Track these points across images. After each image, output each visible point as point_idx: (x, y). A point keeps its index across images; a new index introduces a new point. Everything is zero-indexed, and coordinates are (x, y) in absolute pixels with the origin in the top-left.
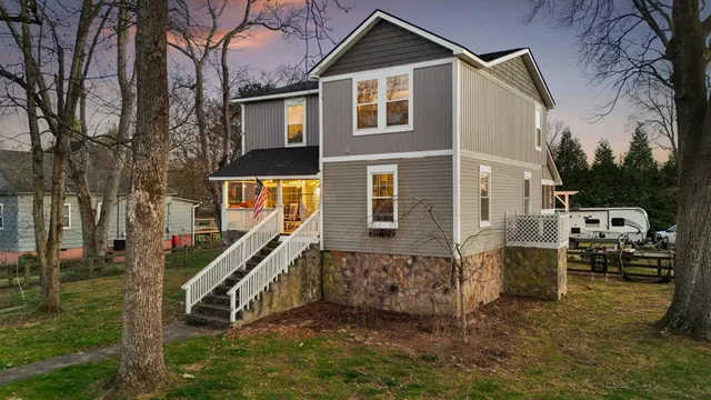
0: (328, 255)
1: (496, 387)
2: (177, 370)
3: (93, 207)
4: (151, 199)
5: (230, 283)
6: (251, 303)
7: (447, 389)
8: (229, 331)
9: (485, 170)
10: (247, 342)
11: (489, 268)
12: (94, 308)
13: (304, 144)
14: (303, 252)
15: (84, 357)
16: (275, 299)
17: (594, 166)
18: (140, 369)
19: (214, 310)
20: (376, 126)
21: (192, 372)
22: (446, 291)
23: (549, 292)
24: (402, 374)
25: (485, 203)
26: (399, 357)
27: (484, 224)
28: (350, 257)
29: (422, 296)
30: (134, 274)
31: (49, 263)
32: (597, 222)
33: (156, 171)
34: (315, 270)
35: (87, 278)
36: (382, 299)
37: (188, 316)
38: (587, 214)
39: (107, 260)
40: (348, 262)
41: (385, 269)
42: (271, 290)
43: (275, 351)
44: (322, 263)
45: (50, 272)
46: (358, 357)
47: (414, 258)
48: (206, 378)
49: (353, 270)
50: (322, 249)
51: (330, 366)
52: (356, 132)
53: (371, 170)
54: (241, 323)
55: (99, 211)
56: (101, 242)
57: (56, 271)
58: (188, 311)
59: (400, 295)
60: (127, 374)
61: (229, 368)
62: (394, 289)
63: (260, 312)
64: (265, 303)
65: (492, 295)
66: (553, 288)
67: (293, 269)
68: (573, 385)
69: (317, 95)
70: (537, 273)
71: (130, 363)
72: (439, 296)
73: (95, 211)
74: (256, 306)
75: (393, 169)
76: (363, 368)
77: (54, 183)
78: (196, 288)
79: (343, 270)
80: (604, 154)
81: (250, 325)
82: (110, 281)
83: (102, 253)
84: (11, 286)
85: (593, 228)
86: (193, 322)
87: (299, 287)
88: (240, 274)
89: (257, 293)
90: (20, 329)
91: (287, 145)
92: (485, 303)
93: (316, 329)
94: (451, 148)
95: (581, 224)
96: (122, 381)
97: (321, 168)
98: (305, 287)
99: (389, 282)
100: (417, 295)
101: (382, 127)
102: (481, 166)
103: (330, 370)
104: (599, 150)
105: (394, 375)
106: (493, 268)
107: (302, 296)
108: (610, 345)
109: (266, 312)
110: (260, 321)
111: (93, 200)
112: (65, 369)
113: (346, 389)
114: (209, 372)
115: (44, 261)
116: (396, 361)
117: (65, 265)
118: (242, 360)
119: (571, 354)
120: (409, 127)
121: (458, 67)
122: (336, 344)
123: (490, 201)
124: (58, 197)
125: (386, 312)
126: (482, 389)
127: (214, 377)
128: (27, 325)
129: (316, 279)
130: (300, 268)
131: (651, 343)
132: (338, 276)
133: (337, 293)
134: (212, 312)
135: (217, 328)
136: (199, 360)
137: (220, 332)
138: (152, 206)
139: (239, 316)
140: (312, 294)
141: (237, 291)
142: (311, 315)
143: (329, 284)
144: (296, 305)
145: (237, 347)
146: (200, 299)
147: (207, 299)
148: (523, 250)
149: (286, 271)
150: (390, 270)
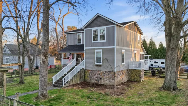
0: (86, 71)
1: (119, 100)
2: (51, 96)
3: (31, 58)
4: (45, 58)
5: (63, 77)
6: (68, 81)
7: (109, 100)
8: (62, 88)
9: (123, 51)
10: (66, 90)
11: (124, 74)
12: (32, 83)
13: (81, 44)
14: (80, 70)
15: (30, 93)
16: (73, 81)
17: (158, 48)
18: (43, 95)
19: (59, 83)
20: (97, 40)
21: (54, 96)
22: (113, 79)
23: (139, 80)
24: (99, 97)
25: (123, 59)
26: (100, 93)
27: (123, 64)
28: (91, 71)
29: (108, 81)
30: (42, 74)
31: (22, 72)
32: (157, 63)
33: (46, 52)
34: (83, 74)
35: (29, 75)
36: (98, 81)
37: (53, 84)
38: (155, 61)
39: (34, 71)
40: (91, 72)
41: (99, 74)
42: (72, 79)
43: (72, 92)
44: (85, 73)
45: (22, 74)
46: (91, 94)
47: (106, 72)
48: (57, 97)
49: (92, 74)
50: (85, 69)
51: (84, 95)
52: (93, 42)
53: (96, 51)
54: (65, 86)
55: (32, 59)
56: (33, 67)
57: (23, 74)
58: (53, 83)
59: (103, 80)
60: (40, 96)
61: (62, 95)
62: (101, 79)
63: (70, 84)
64: (71, 81)
65: (125, 80)
66: (140, 79)
67: (78, 74)
68: (136, 100)
69: (84, 32)
70: (136, 76)
71: (41, 93)
72: (111, 80)
73: (31, 59)
74: (69, 82)
75: (101, 50)
76: (91, 96)
77: (23, 53)
78: (55, 78)
79: (90, 74)
80: (161, 45)
81: (67, 87)
82: (35, 76)
83: (33, 70)
84: (12, 77)
85: (156, 64)
86: (54, 86)
87: (79, 78)
88: (65, 75)
89: (69, 79)
90: (15, 87)
91: (77, 44)
92: (123, 82)
93: (82, 88)
94: (114, 46)
95: (153, 63)
96: (39, 97)
97: (85, 50)
98: (80, 78)
99: (100, 77)
100: (106, 80)
101: (99, 41)
102: (122, 50)
103: (84, 96)
104: (160, 44)
105: (98, 97)
106: (125, 74)
107: (80, 80)
108: (148, 92)
109: (71, 84)
110: (70, 86)
111: (31, 56)
112: (27, 95)
113: (87, 100)
114: (58, 96)
115: (20, 71)
116: (99, 94)
117: (25, 72)
118: (65, 94)
119: (139, 93)
120: (105, 41)
121: (116, 27)
122: (86, 91)
123: (125, 58)
124: (24, 56)
125: (99, 84)
126: (116, 100)
127: (59, 97)
128: (17, 86)
129: (83, 76)
130: (79, 74)
131: (158, 91)
132: (88, 76)
133: (88, 79)
134: (59, 84)
135: (60, 87)
136: (55, 94)
137: (60, 88)
138: (46, 60)
139: (65, 84)
140: (82, 80)
141: (65, 79)
142: (82, 85)
143: (86, 77)
144: (78, 82)
145: (64, 91)
146: (56, 80)
147: (58, 81)
148: (133, 70)
149: (76, 74)
150: (100, 74)
